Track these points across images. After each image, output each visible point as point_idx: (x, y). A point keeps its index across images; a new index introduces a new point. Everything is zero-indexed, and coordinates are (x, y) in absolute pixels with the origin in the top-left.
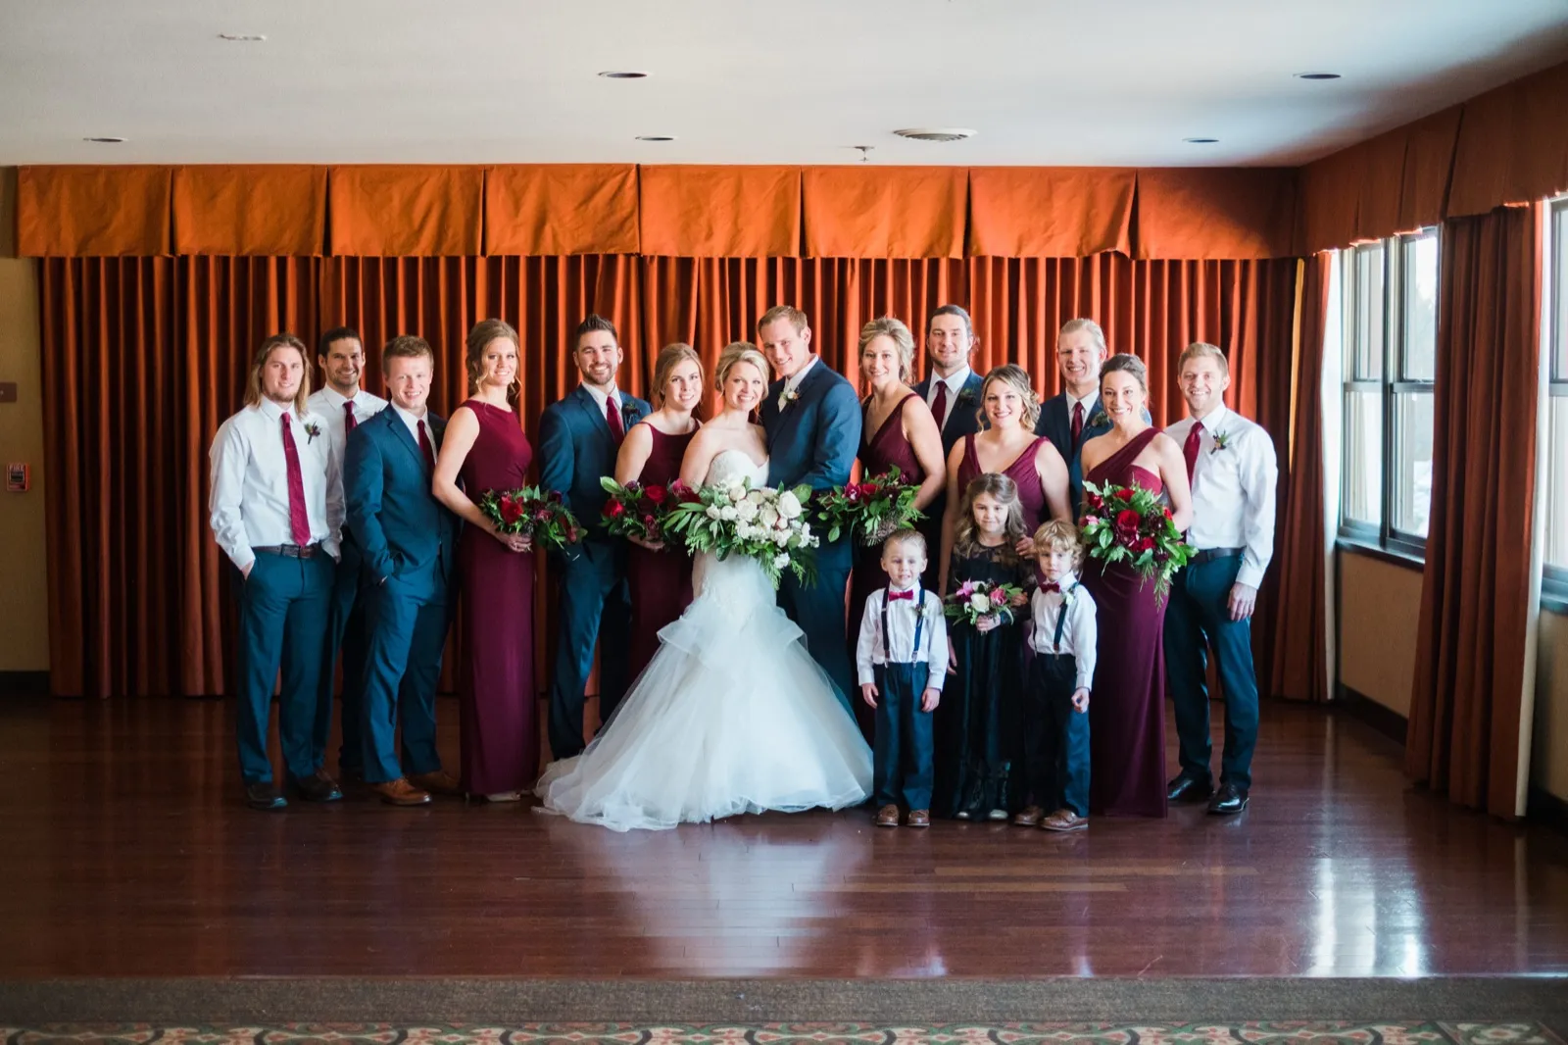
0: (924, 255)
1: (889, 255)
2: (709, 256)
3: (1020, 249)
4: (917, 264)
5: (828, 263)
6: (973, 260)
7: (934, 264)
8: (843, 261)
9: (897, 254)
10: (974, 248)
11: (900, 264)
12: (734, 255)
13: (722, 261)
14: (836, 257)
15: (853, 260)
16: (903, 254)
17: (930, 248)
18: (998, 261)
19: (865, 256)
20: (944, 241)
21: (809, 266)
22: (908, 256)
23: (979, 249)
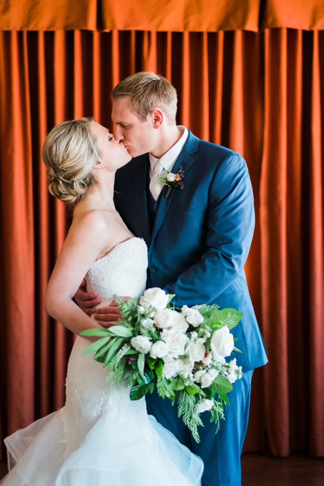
0: (220, 28)
1: (186, 26)
2: (6, 29)
3: (314, 21)
4: (213, 37)
5: (125, 35)
6: (267, 32)
7: (230, 37)
8: (140, 34)
9: (193, 27)
10: (270, 20)
11: (196, 37)
12: (32, 28)
13: (20, 34)
14: (133, 28)
15: (149, 33)
16: (200, 25)
17: (225, 22)
18: (292, 32)
19: (162, 29)
20: (239, 15)
21: (106, 39)
22: (204, 29)
23: (275, 20)
